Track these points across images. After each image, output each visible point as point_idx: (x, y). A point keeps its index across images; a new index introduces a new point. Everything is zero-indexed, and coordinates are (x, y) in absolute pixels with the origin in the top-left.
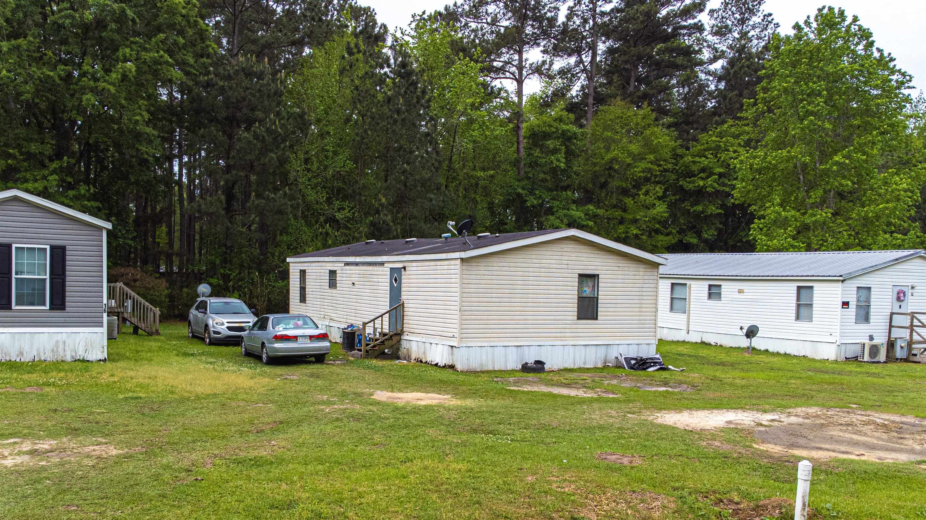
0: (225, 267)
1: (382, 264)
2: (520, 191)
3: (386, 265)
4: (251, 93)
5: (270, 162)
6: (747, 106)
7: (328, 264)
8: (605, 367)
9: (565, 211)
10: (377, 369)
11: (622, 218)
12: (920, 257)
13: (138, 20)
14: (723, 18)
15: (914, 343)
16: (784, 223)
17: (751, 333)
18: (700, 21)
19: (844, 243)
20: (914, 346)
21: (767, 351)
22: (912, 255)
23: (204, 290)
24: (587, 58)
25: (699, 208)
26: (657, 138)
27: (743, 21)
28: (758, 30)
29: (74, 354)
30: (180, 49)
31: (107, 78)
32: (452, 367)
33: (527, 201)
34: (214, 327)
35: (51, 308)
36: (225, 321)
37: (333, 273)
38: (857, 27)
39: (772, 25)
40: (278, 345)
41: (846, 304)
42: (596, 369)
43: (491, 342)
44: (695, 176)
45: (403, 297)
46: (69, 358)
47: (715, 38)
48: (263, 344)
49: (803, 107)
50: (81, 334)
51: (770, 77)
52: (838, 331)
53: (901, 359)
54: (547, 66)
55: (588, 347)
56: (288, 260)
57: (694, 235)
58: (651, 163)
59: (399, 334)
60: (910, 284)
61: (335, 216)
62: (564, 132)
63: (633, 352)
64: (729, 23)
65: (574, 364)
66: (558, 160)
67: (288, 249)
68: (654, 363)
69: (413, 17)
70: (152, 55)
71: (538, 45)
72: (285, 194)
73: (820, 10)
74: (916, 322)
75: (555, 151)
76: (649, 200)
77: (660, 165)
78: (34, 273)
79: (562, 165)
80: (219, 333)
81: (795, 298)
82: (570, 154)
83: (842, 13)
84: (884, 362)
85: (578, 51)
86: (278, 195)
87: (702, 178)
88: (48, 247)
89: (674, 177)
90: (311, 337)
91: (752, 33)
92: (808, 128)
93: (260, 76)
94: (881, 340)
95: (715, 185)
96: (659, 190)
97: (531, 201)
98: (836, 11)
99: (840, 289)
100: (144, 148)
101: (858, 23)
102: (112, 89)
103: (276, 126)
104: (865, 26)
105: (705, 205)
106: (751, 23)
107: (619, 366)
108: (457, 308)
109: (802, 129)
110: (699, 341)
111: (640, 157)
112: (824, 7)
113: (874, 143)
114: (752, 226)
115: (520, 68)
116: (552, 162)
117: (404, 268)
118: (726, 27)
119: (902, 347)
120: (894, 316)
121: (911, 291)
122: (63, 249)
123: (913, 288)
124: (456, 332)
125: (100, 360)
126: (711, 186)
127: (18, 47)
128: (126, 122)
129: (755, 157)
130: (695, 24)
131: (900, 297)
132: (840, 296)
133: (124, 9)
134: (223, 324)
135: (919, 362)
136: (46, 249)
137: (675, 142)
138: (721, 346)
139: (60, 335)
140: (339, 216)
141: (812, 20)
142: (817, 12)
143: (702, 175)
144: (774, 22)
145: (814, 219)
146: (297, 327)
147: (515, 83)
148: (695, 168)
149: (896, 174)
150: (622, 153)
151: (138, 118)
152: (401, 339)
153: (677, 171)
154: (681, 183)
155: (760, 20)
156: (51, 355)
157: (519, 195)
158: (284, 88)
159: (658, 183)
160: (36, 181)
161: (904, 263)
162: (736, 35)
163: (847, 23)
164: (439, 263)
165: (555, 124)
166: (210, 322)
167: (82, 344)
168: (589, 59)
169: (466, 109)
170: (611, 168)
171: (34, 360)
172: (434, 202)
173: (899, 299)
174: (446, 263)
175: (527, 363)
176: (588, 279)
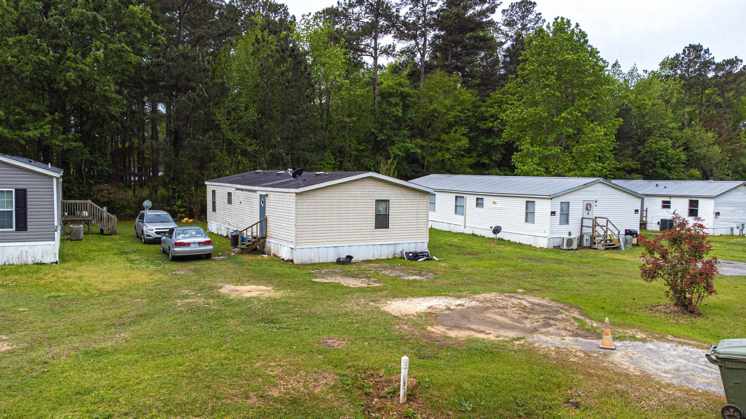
0: (173, 183)
1: (255, 191)
2: (373, 130)
3: (257, 192)
4: (187, 70)
5: (199, 115)
6: (511, 79)
7: (227, 188)
8: (394, 258)
9: (402, 144)
10: (242, 264)
11: (441, 147)
12: (601, 182)
13: (106, 23)
14: (511, 15)
15: (594, 237)
16: (531, 155)
17: (497, 230)
18: (492, 19)
19: (568, 168)
20: (594, 239)
21: (509, 241)
22: (595, 181)
23: (148, 204)
24: (421, 42)
25: (490, 141)
26: (462, 96)
27: (523, 18)
28: (533, 23)
29: (34, 259)
30: (139, 41)
31: (84, 61)
32: (292, 261)
33: (378, 137)
34: (147, 232)
35: (16, 230)
36: (154, 228)
37: (230, 194)
38: (578, 30)
39: (541, 21)
40: (176, 249)
41: (553, 213)
42: (388, 259)
43: (317, 245)
44: (487, 120)
45: (267, 214)
46: (30, 262)
47: (507, 27)
48: (169, 247)
49: (543, 82)
50: (39, 247)
51: (525, 61)
52: (549, 230)
53: (587, 247)
54: (391, 49)
55: (382, 246)
56: (206, 183)
57: (487, 158)
58: (459, 112)
59: (264, 238)
60: (594, 199)
61: (247, 149)
62: (402, 93)
63: (412, 248)
64: (515, 18)
65: (373, 257)
66: (397, 111)
67: (214, 171)
68: (423, 255)
69: (303, 16)
70: (116, 46)
71: (390, 33)
72: (210, 136)
73: (556, 19)
75: (396, 105)
76: (458, 136)
77: (465, 113)
78: (4, 207)
79: (400, 114)
80: (150, 236)
81: (525, 208)
82: (406, 107)
83: (568, 22)
84: (576, 249)
85: (414, 37)
86: (205, 137)
87: (492, 122)
88: (14, 190)
89: (474, 120)
90: (199, 243)
91: (529, 25)
92: (546, 94)
93: (194, 59)
94: (575, 235)
95: (499, 126)
96: (464, 129)
97: (381, 137)
98: (565, 20)
99: (550, 204)
100: (112, 108)
101: (579, 28)
102: (87, 69)
103: (203, 93)
104: (583, 30)
105: (493, 139)
106: (529, 19)
107: (402, 258)
108: (294, 224)
109: (543, 96)
110: (471, 233)
111: (452, 107)
112: (558, 17)
113: (587, 105)
114: (512, 157)
115: (375, 49)
116: (393, 112)
117: (267, 195)
118: (514, 21)
119: (587, 240)
120: (584, 220)
121: (594, 203)
122: (24, 191)
123: (596, 202)
124: (293, 239)
125: (53, 263)
126: (497, 126)
127: (20, 41)
128: (99, 91)
129: (515, 112)
130: (489, 21)
131: (588, 207)
132: (549, 208)
133: (96, 15)
134: (152, 230)
135: (597, 249)
136: (12, 191)
137: (476, 97)
138: (483, 237)
139: (23, 248)
140: (249, 149)
141: (551, 25)
142: (554, 20)
143: (491, 119)
144: (542, 18)
145: (550, 153)
146: (192, 236)
147: (372, 59)
148: (487, 115)
149: (598, 125)
150: (440, 106)
151: (106, 88)
152: (265, 241)
153: (476, 117)
154: (478, 124)
155: (533, 17)
156: (17, 260)
157: (373, 133)
158: (211, 67)
159: (464, 125)
160: (36, 129)
161: (592, 186)
162: (519, 26)
163: (571, 28)
164: (285, 194)
165: (396, 87)
166: (145, 228)
167: (40, 252)
168: (422, 43)
169: (335, 78)
170: (433, 115)
171: (5, 264)
172: (313, 140)
173: (587, 209)
174: (288, 194)
175: (340, 258)
176: (383, 203)
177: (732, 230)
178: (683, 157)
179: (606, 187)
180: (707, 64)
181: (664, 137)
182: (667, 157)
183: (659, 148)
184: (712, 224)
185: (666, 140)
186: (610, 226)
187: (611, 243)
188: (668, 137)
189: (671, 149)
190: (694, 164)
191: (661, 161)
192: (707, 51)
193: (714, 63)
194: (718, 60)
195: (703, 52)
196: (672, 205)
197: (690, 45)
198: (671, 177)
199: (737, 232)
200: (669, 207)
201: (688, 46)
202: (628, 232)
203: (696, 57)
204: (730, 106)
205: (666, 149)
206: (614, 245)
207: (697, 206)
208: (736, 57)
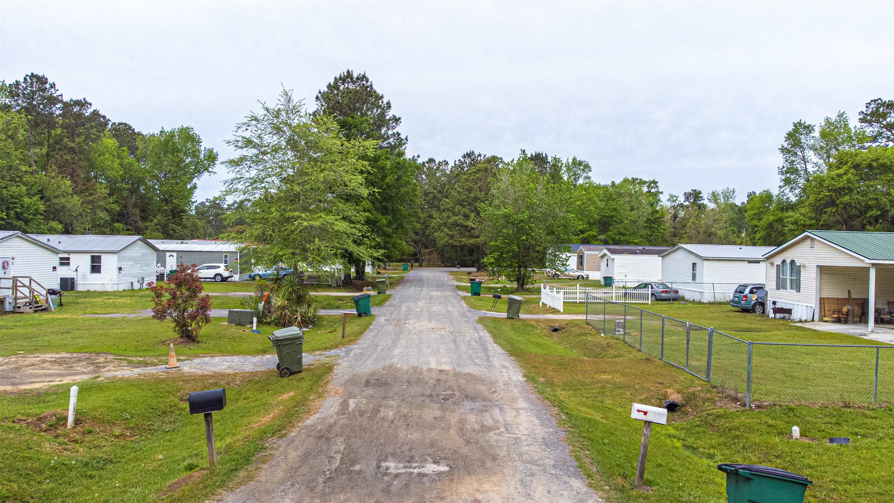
12: (18, 236)
15: (18, 299)
20: (18, 301)
22: (12, 235)
53: (9, 312)
60: (11, 256)
74: (19, 284)
119: (10, 303)
120: (2, 280)
121: (12, 261)
123: (13, 259)
135: (22, 313)
161: (8, 241)
173: (4, 267)
177: (132, 284)
178: (42, 208)
179: (23, 241)
180: (53, 100)
181: (16, 182)
182: (22, 206)
183: (11, 195)
184: (116, 280)
185: (19, 186)
186: (34, 285)
187: (38, 305)
188: (20, 181)
189: (26, 197)
190: (52, 216)
191: (16, 211)
192: (53, 86)
193: (61, 101)
194: (66, 99)
195: (48, 86)
196: (71, 261)
197: (32, 74)
198: (29, 230)
199: (137, 286)
200: (68, 264)
201: (30, 74)
202: (51, 291)
203: (40, 89)
204: (81, 151)
205: (21, 196)
206: (41, 306)
207: (100, 261)
208: (84, 99)
